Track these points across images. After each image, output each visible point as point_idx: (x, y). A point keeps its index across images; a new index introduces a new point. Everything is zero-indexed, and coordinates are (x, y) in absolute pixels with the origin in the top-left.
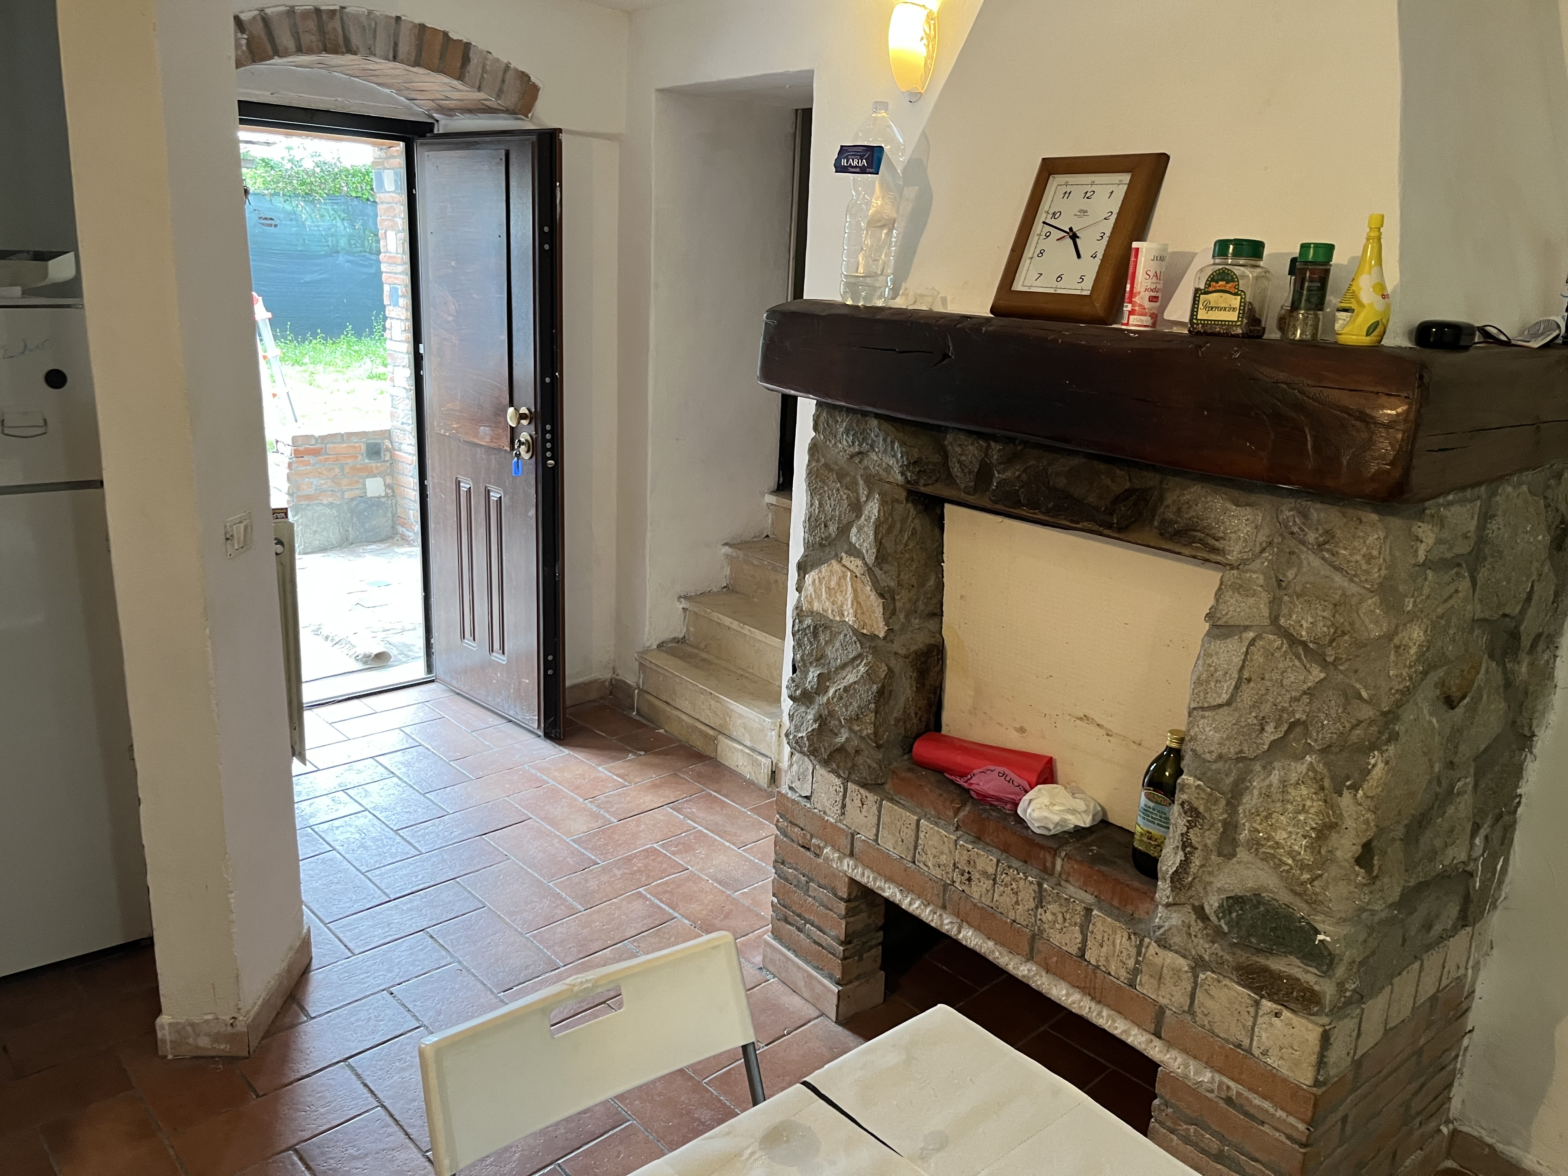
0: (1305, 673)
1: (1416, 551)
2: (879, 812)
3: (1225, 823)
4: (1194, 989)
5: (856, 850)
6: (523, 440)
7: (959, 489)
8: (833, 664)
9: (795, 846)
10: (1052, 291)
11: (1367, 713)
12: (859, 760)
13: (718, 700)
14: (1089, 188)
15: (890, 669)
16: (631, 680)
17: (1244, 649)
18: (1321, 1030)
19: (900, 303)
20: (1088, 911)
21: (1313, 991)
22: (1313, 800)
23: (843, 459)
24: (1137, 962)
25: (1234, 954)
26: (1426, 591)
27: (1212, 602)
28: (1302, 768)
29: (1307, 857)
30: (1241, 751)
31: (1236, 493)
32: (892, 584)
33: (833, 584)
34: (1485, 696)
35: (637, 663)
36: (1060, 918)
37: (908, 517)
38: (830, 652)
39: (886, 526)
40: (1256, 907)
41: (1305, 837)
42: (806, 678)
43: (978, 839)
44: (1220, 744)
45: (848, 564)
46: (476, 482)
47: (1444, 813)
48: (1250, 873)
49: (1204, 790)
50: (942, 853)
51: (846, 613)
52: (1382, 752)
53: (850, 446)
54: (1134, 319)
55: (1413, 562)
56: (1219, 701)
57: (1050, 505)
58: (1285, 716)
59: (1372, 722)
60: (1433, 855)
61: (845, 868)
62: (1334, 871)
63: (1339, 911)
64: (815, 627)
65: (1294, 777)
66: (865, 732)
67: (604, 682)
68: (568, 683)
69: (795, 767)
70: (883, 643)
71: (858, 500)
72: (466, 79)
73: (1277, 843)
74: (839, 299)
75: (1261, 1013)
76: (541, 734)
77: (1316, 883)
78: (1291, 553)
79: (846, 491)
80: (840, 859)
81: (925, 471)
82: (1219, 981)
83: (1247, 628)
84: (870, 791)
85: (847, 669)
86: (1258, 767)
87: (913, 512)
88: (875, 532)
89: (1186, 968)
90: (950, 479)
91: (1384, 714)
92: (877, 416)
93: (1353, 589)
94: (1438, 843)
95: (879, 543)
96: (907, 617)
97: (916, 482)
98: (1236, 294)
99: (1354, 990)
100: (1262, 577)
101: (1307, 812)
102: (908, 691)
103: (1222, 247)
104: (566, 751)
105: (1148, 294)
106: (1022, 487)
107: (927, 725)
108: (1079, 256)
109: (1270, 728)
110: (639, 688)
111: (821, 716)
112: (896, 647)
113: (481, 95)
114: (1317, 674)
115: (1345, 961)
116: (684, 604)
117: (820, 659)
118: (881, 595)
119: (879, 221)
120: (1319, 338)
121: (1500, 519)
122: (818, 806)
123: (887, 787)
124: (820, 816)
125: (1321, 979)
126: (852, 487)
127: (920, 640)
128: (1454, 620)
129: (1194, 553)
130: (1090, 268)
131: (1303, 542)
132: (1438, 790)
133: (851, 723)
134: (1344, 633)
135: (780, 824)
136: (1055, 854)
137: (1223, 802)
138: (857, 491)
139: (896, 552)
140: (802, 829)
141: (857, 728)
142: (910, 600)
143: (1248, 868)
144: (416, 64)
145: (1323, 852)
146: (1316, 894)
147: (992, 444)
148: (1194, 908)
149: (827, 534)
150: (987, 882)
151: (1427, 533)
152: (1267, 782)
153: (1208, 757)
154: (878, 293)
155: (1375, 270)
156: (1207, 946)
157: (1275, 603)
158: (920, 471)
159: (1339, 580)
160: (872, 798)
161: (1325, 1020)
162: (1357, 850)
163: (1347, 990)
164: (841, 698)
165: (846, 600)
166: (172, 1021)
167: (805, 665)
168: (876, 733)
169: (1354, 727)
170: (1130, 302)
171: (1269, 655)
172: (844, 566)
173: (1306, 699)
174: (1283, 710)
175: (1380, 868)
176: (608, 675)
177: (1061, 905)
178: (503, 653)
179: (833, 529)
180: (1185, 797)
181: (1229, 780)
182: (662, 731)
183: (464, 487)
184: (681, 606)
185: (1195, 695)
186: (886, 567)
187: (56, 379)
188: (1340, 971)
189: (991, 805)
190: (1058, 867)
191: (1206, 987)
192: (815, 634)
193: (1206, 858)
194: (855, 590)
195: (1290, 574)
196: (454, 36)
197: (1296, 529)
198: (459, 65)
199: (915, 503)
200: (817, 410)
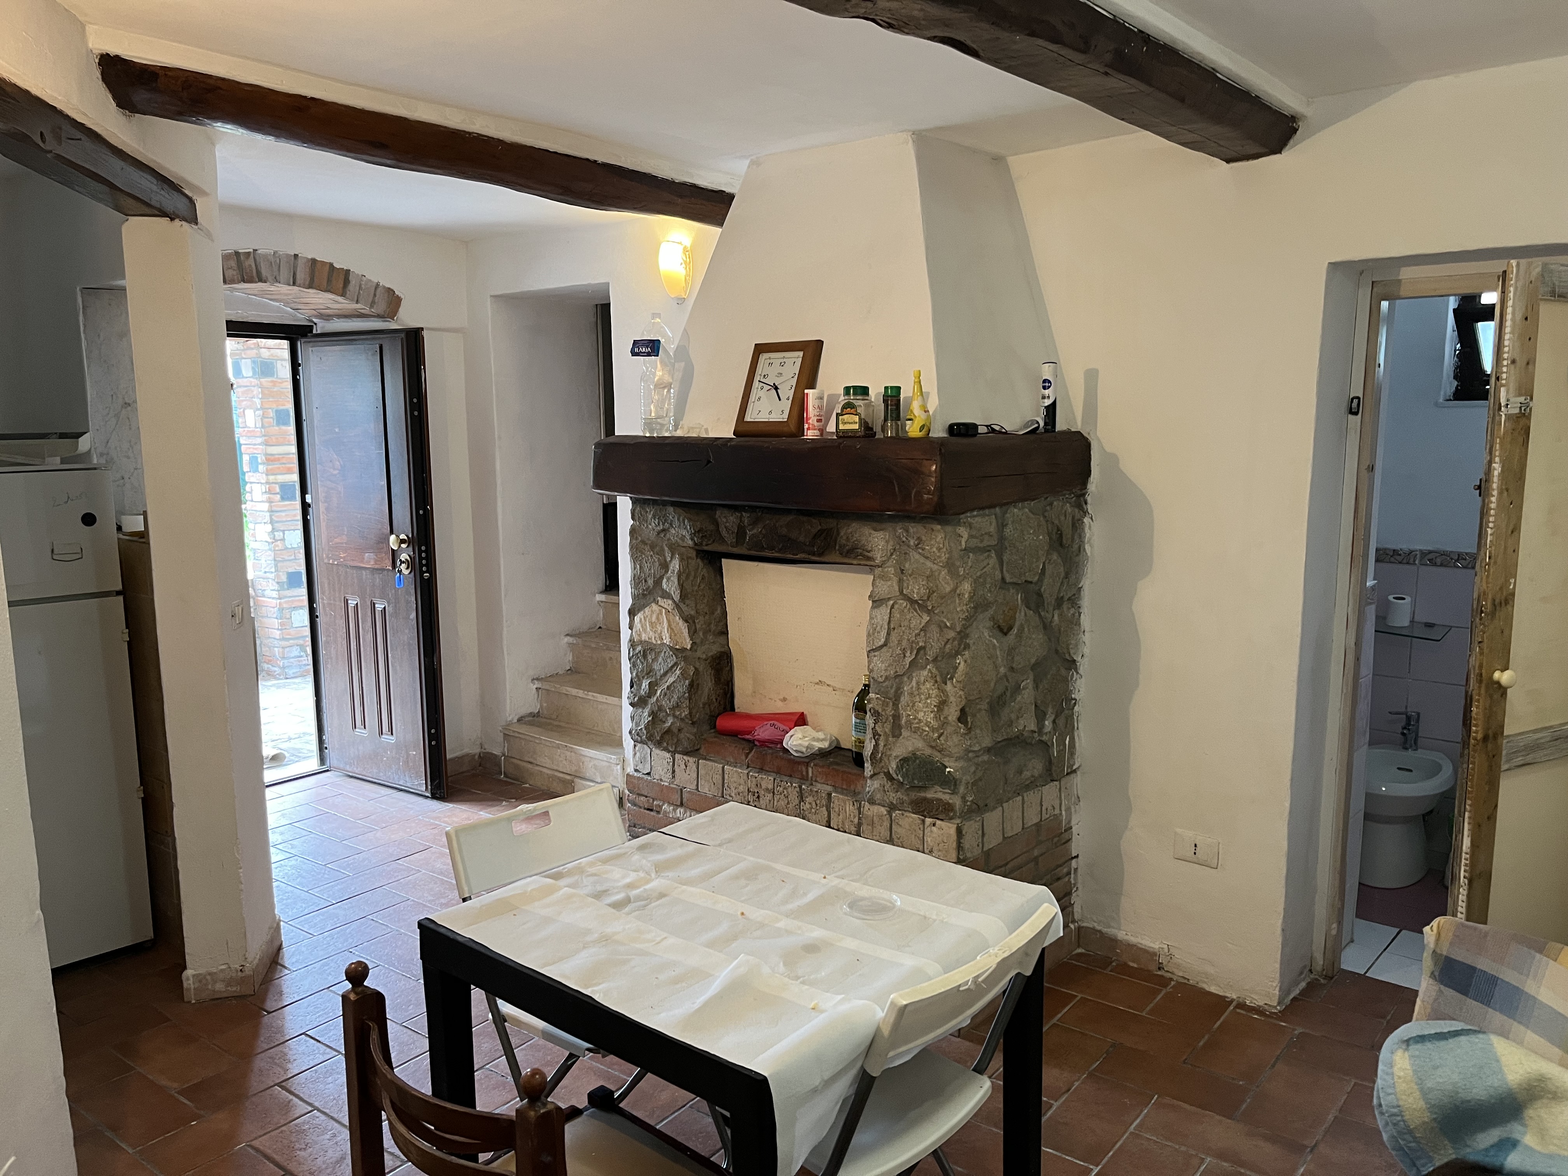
0: (920, 619)
1: (961, 542)
2: (698, 768)
3: (894, 716)
4: (891, 825)
5: (685, 800)
6: (403, 559)
7: (728, 545)
8: (658, 674)
9: (642, 810)
10: (767, 420)
11: (951, 634)
12: (682, 736)
13: (572, 750)
14: (782, 361)
15: (696, 669)
16: (497, 751)
17: (889, 611)
18: (956, 826)
19: (679, 433)
20: (829, 795)
21: (948, 804)
22: (933, 690)
23: (652, 535)
24: (860, 819)
25: (908, 795)
26: (970, 564)
27: (871, 589)
28: (925, 673)
29: (935, 724)
30: (896, 672)
31: (875, 524)
32: (693, 613)
33: (654, 619)
34: (1026, 629)
35: (502, 734)
36: (814, 804)
37: (698, 568)
38: (656, 667)
39: (685, 575)
40: (915, 761)
41: (932, 712)
42: (641, 688)
43: (761, 770)
44: (886, 670)
45: (662, 604)
46: (362, 598)
47: (1015, 699)
48: (910, 743)
49: (880, 699)
50: (740, 785)
51: (664, 638)
52: (962, 655)
53: (656, 526)
54: (810, 433)
55: (960, 548)
56: (881, 643)
57: (780, 547)
58: (914, 645)
59: (954, 639)
60: (1010, 723)
61: (678, 815)
62: (950, 729)
63: (956, 753)
64: (644, 651)
65: (922, 679)
66: (683, 715)
67: (474, 755)
68: (448, 757)
69: (638, 754)
70: (690, 653)
71: (665, 560)
72: (347, 295)
73: (920, 720)
74: (641, 434)
75: (926, 827)
76: (429, 795)
77: (941, 739)
78: (906, 553)
79: (657, 556)
80: (674, 810)
81: (706, 536)
82: (903, 815)
83: (889, 599)
84: (690, 756)
85: (668, 675)
86: (906, 679)
87: (701, 564)
88: (678, 580)
89: (885, 813)
90: (722, 540)
91: (959, 633)
92: (674, 504)
93: (935, 567)
94: (1013, 716)
95: (681, 586)
96: (704, 634)
97: (701, 544)
98: (856, 415)
99: (972, 801)
100: (893, 569)
101: (931, 698)
102: (710, 684)
103: (847, 390)
104: (451, 805)
105: (816, 418)
106: (764, 538)
107: (725, 708)
108: (780, 399)
109: (908, 654)
110: (504, 755)
111: (653, 712)
112: (699, 654)
113: (359, 306)
114: (926, 618)
115: (963, 783)
116: (537, 684)
117: (649, 672)
118: (686, 621)
119: (662, 384)
120: (900, 435)
121: (1010, 526)
122: (657, 777)
123: (701, 751)
124: (658, 783)
125: (952, 796)
126: (661, 553)
127: (715, 649)
128: (989, 580)
129: (859, 562)
130: (786, 405)
131: (909, 546)
132: (1007, 684)
133: (674, 711)
134: (934, 592)
135: (630, 798)
136: (807, 766)
137: (891, 704)
138: (664, 556)
139: (693, 591)
140: (646, 797)
141: (678, 713)
142: (705, 623)
143: (908, 740)
144: (310, 287)
145: (942, 719)
146: (942, 745)
147: (744, 514)
148: (884, 773)
149: (647, 586)
150: (769, 795)
151: (964, 532)
152: (910, 686)
153: (880, 680)
154: (665, 428)
155: (920, 398)
156: (894, 795)
157: (900, 581)
158: (702, 536)
159: (929, 564)
160: (692, 760)
161: (958, 821)
162: (958, 714)
163: (968, 801)
164: (666, 694)
165: (664, 628)
166: (195, 973)
167: (639, 679)
168: (690, 713)
169: (946, 644)
170: (807, 423)
171: (902, 612)
172: (660, 606)
173: (922, 634)
174: (913, 642)
175: (972, 723)
176: (476, 750)
177: (813, 796)
178: (392, 734)
179: (650, 582)
180: (871, 706)
181: (893, 691)
182: (527, 785)
183: (352, 603)
184: (535, 686)
185: (868, 642)
186: (687, 602)
187: (89, 520)
188: (962, 789)
189: (768, 747)
190: (810, 774)
191: (897, 821)
192: (645, 656)
193: (887, 740)
194: (669, 621)
195: (907, 565)
196: (337, 265)
197: (904, 539)
198: (341, 286)
199: (702, 559)
200: (633, 506)
